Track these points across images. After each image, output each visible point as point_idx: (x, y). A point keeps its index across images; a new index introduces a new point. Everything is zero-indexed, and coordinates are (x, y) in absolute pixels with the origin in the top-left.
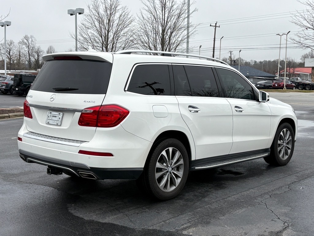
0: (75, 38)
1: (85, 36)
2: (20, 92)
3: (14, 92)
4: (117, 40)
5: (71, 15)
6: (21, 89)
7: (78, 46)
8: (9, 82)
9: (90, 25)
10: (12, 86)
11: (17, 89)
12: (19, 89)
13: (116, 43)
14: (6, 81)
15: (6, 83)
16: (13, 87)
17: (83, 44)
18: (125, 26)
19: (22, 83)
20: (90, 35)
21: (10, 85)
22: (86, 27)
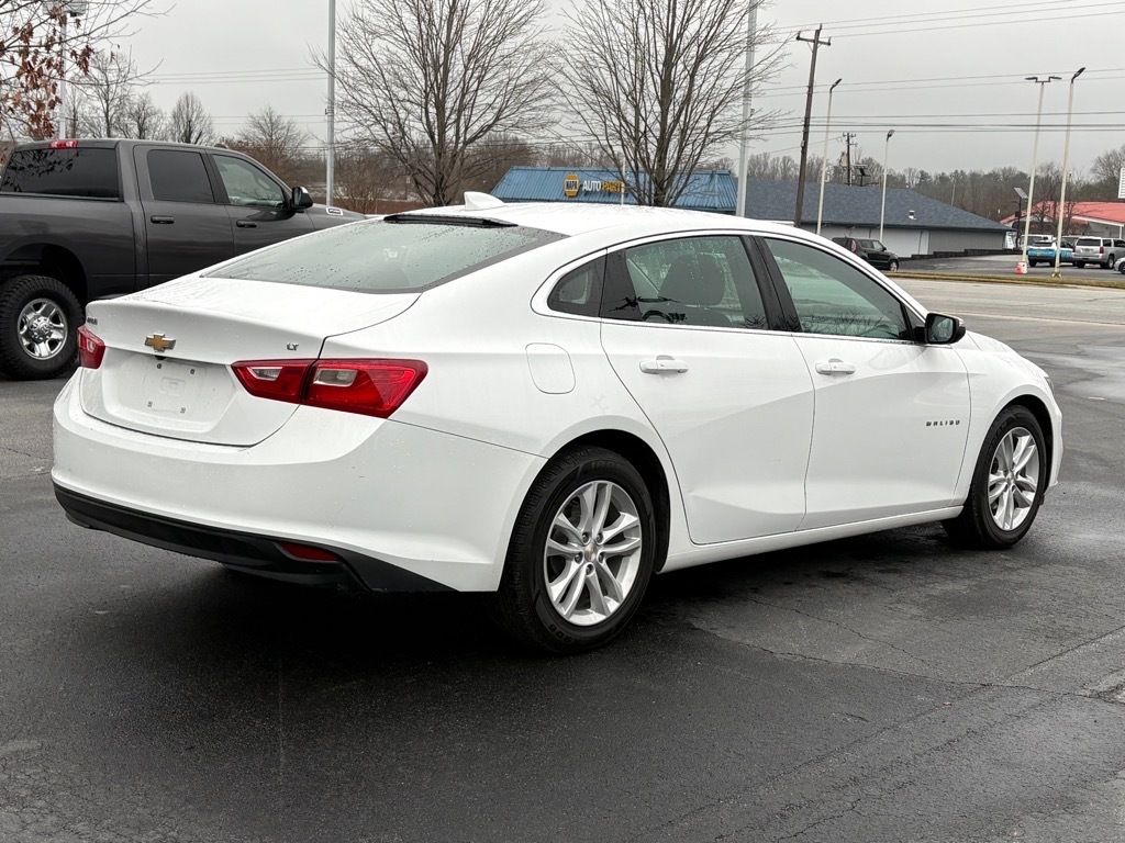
0: (327, 68)
1: (363, 62)
4: (480, 79)
7: (336, 97)
9: (381, 24)
13: (477, 90)
17: (354, 89)
18: (507, 33)
20: (382, 59)
22: (364, 30)
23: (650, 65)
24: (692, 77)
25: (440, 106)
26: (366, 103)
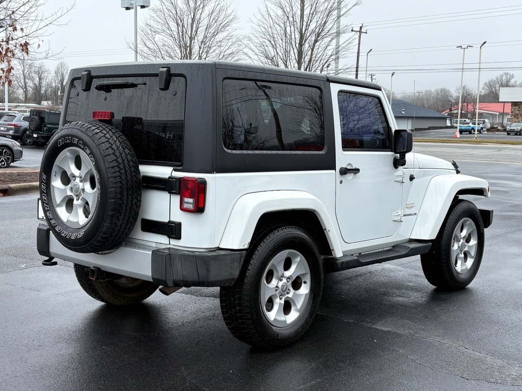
0: (134, 49)
1: (151, 46)
3: (28, 141)
5: (128, 8)
6: (43, 135)
8: (19, 124)
9: (159, 27)
10: (26, 130)
11: (35, 136)
12: (40, 135)
14: (16, 121)
15: (14, 125)
16: (28, 132)
19: (45, 126)
21: (22, 128)
24: (312, 50)
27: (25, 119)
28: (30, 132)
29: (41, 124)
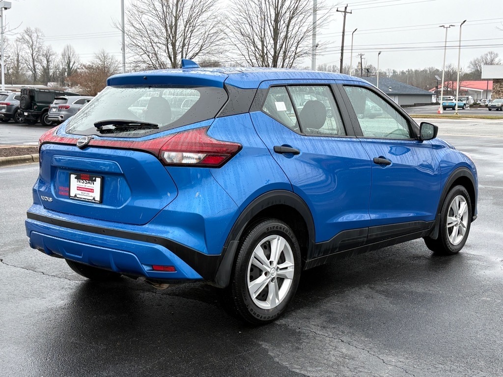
0: (121, 29)
1: (137, 26)
2: (32, 118)
3: (20, 119)
4: (192, 32)
6: (33, 113)
7: (126, 42)
8: (11, 103)
9: (145, 8)
10: (17, 108)
11: (26, 114)
12: (30, 113)
13: (190, 37)
14: (8, 100)
15: (6, 104)
16: (19, 111)
18: (204, 10)
19: (35, 104)
20: (146, 24)
21: (14, 107)
22: (138, 11)
23: (268, 21)
24: (288, 27)
25: (174, 45)
26: (139, 44)
27: (17, 98)
28: (21, 111)
29: (31, 103)
